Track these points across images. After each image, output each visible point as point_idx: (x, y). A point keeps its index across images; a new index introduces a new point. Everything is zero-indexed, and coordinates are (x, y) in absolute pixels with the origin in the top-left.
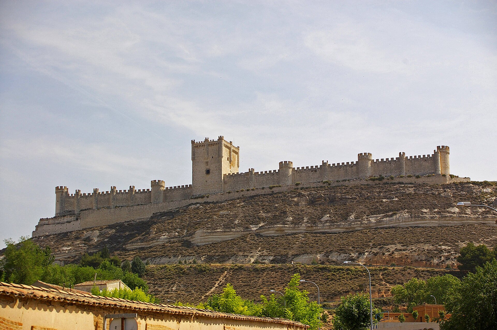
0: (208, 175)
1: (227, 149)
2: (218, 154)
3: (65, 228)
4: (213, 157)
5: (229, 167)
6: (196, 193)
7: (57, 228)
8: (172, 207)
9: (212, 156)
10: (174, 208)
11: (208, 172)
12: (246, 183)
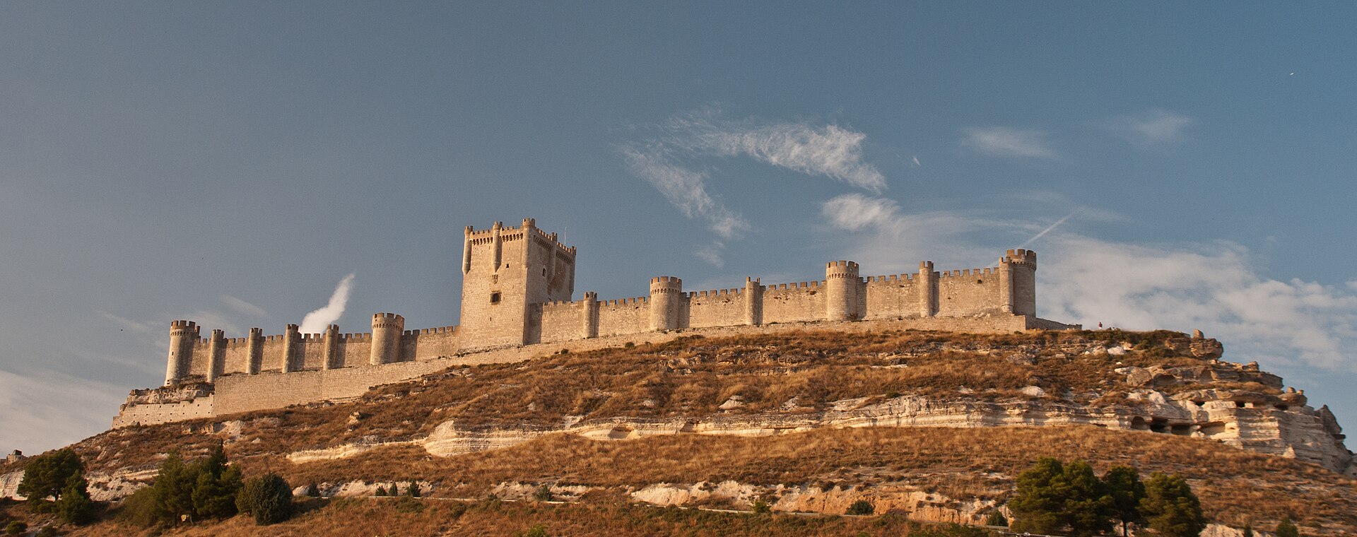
0: (496, 304)
1: (543, 249)
2: (519, 257)
3: (180, 413)
4: (508, 265)
5: (547, 290)
6: (468, 346)
7: (163, 413)
8: (410, 373)
9: (506, 263)
10: (416, 376)
11: (496, 298)
12: (576, 325)
